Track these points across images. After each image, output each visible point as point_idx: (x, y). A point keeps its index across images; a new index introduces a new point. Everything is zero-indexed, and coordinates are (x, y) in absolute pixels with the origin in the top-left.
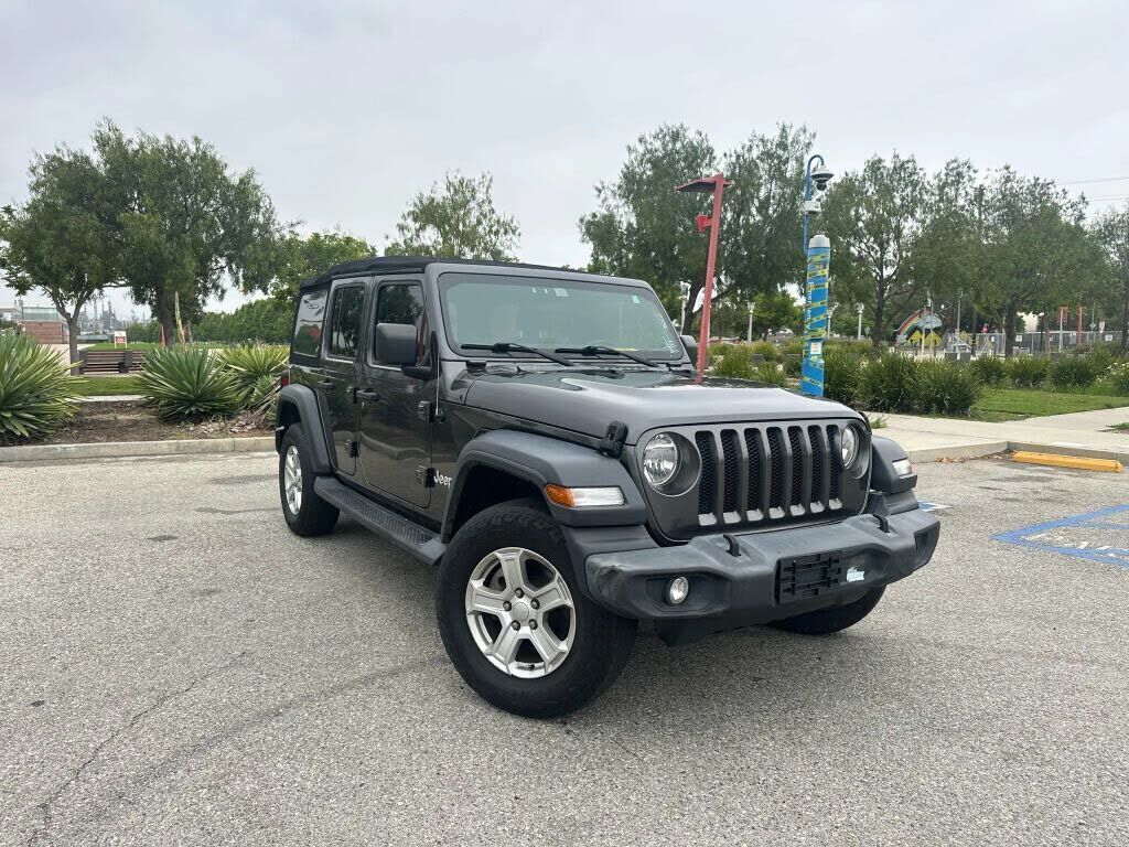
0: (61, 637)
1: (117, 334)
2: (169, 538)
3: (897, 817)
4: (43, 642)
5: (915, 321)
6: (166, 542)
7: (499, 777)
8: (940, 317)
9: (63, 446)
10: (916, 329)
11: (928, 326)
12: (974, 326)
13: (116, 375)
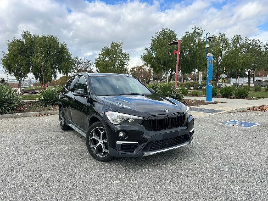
0: (14, 180)
1: (31, 85)
2: (46, 141)
4: (8, 182)
5: (221, 76)
6: (46, 142)
8: (227, 75)
9: (17, 114)
10: (221, 78)
11: (224, 77)
12: (236, 77)
13: (30, 95)
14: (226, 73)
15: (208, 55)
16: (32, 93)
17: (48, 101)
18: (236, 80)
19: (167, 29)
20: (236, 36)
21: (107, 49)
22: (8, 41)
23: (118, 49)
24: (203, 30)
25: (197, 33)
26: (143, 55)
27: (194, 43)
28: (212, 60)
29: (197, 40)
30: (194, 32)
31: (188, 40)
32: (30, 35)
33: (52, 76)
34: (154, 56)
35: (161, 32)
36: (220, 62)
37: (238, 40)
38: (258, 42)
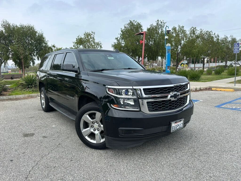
1: (9, 71)
2: (33, 117)
3: (224, 173)
5: (182, 62)
7: (130, 171)
8: (187, 61)
10: (182, 64)
11: (185, 63)
12: (194, 62)
13: (10, 80)
14: (186, 59)
15: (167, 45)
16: (12, 78)
17: (30, 85)
18: (195, 65)
19: (134, 21)
20: (193, 29)
21: (81, 38)
23: (91, 38)
24: (165, 23)
25: (159, 25)
26: (113, 44)
27: (158, 33)
28: (170, 50)
29: (160, 32)
30: (158, 24)
31: (152, 31)
32: (9, 25)
33: (30, 63)
34: (123, 45)
35: (129, 23)
36: (180, 50)
37: (194, 31)
38: (211, 33)
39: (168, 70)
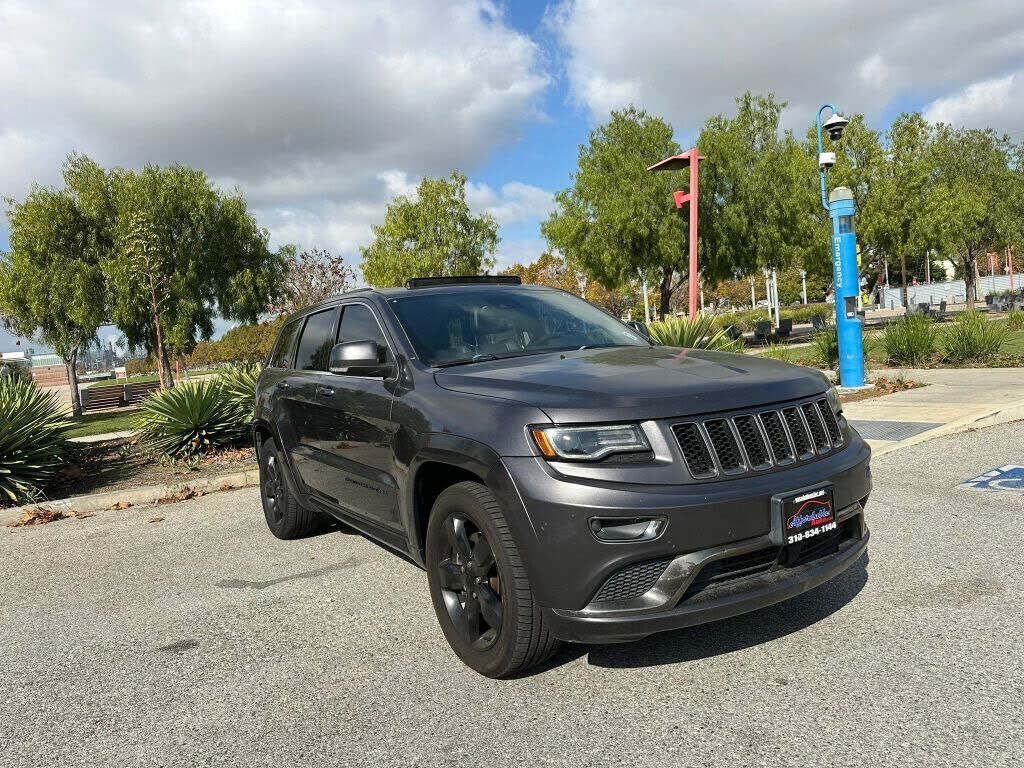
1: (117, 370)
15: (834, 196)
16: (122, 402)
17: (187, 433)
18: (905, 291)
19: (633, 112)
20: (905, 121)
21: (408, 207)
22: (10, 202)
23: (450, 203)
24: (780, 104)
25: (754, 119)
26: (548, 220)
28: (850, 216)
29: (758, 146)
32: (98, 172)
33: (194, 331)
35: (610, 125)
39: (848, 318)
